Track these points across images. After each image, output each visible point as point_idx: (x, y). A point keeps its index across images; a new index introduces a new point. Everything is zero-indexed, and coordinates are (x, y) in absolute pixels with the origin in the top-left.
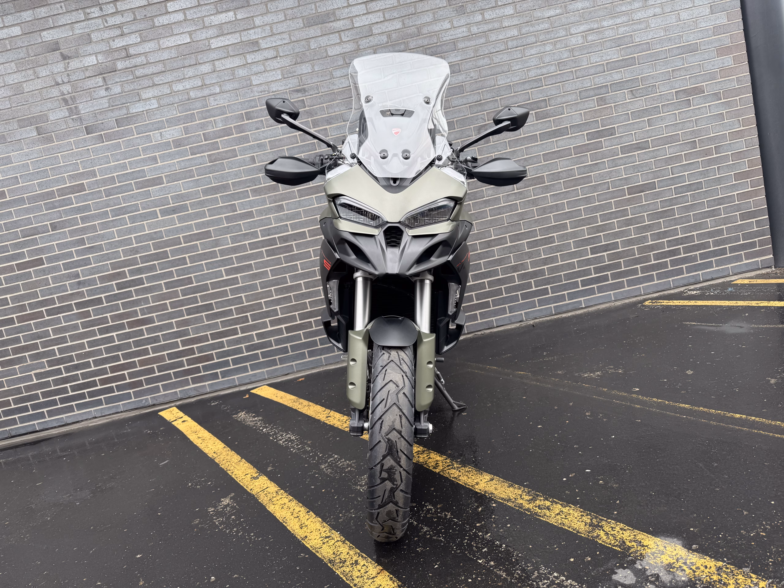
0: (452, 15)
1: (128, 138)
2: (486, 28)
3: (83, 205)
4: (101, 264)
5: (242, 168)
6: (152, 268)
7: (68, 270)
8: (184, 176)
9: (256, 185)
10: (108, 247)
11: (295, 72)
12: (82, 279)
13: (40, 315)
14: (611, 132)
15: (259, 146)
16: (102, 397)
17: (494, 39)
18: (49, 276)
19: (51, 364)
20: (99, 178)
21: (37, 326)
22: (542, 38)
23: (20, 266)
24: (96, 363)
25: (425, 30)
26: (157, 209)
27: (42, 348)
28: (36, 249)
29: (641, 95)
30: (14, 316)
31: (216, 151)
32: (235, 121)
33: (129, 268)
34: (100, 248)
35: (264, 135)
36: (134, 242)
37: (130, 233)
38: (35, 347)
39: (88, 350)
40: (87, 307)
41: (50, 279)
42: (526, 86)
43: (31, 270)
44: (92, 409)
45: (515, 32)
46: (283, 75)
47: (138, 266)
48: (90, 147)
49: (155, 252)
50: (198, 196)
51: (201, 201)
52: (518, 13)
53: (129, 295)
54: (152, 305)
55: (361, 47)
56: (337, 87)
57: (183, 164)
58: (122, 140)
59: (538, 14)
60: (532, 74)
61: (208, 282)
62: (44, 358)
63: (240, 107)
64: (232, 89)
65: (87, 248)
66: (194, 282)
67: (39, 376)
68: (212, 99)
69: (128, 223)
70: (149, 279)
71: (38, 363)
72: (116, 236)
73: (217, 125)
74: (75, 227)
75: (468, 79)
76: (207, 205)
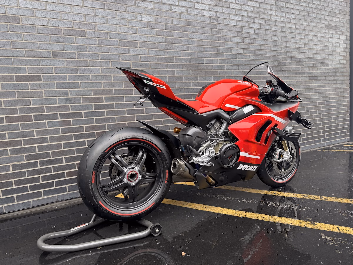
0: (276, 10)
1: (121, 12)
2: (285, 20)
3: (81, 46)
4: (86, 89)
5: (182, 51)
6: (121, 99)
7: (61, 88)
8: (150, 46)
9: (187, 63)
10: (94, 78)
11: (215, 9)
12: (70, 97)
13: (29, 118)
14: (315, 78)
15: (192, 41)
16: (67, 186)
17: (288, 26)
18: (43, 90)
19: (29, 158)
20: (96, 31)
21: (23, 126)
22: (301, 32)
23: (18, 78)
24: (67, 160)
25: (267, 12)
26: (131, 62)
27: (24, 145)
28: (37, 68)
29: (324, 66)
30: (4, 116)
31: (170, 38)
32: (183, 24)
33: (105, 96)
34: (88, 78)
35: (195, 36)
36: (112, 79)
37: (111, 73)
38: (19, 143)
39: (63, 149)
40: (69, 118)
41: (43, 92)
42: (295, 50)
43: (29, 83)
44: (57, 195)
45: (294, 26)
46: (209, 8)
47: (112, 96)
48: (95, 9)
49: (125, 89)
50: (156, 61)
51: (157, 64)
52: (295, 19)
53: (102, 114)
54: (116, 123)
55: (243, 9)
56: (231, 24)
57: (151, 39)
58: (117, 11)
59: (301, 22)
60: (297, 46)
61: (153, 114)
62: (24, 153)
63: (186, 17)
64: (184, 6)
65: (78, 76)
66: (145, 113)
67: (15, 167)
68: (173, 7)
69: (111, 66)
70: (118, 106)
71: (17, 157)
72: (101, 73)
73: (173, 23)
74: (72, 59)
75: (278, 40)
76: (160, 67)
